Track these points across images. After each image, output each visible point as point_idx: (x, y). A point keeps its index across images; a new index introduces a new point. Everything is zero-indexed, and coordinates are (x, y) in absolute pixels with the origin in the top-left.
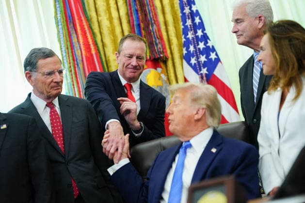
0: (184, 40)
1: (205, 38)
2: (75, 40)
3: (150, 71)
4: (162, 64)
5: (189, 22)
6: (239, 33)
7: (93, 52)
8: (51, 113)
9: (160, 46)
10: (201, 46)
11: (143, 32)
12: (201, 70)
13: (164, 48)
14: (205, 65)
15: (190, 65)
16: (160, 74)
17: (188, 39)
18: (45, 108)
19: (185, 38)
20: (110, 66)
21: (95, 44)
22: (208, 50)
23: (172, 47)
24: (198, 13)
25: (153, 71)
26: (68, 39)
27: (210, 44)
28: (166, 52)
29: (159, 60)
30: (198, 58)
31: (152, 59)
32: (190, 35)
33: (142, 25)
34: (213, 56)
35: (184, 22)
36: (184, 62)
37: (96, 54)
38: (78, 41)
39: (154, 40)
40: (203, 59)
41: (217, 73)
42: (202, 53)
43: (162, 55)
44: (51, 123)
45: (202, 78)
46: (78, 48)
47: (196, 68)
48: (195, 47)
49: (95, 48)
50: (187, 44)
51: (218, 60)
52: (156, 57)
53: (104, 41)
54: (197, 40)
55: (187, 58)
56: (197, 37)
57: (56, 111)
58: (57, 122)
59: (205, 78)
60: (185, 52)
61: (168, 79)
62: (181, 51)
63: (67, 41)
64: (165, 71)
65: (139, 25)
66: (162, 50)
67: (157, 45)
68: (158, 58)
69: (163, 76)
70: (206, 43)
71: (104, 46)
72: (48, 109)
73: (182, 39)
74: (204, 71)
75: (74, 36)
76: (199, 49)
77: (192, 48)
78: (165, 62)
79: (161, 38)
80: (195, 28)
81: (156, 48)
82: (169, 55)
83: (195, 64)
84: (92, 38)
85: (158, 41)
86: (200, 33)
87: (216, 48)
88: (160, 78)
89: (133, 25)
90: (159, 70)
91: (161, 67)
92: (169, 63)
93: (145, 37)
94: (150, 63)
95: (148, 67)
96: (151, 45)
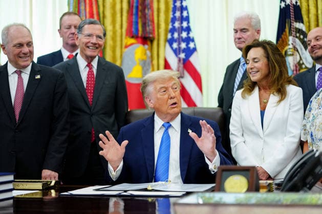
0: (171, 27)
1: (188, 29)
2: (82, 8)
3: (139, 46)
4: (149, 43)
5: (178, 14)
6: (242, 40)
8: (89, 72)
9: (151, 27)
10: (184, 35)
11: (140, 14)
12: (179, 54)
13: (154, 30)
14: (184, 51)
15: (172, 48)
16: (146, 50)
17: (174, 27)
18: (86, 67)
19: (172, 25)
22: (189, 40)
24: (186, 9)
25: (141, 46)
26: (77, 6)
27: (191, 35)
28: (154, 34)
29: (148, 39)
30: (179, 44)
31: (142, 37)
32: (177, 25)
33: (140, 8)
34: (192, 45)
35: (174, 12)
36: (168, 45)
38: (85, 9)
39: (147, 21)
40: (183, 45)
41: (193, 59)
42: (184, 40)
43: (151, 36)
44: (87, 81)
45: (180, 60)
46: (84, 15)
47: (176, 52)
48: (179, 35)
50: (173, 31)
51: (195, 49)
52: (146, 36)
53: (105, 13)
54: (182, 29)
55: (171, 42)
56: (182, 27)
57: (93, 71)
58: (91, 81)
59: (182, 62)
60: (169, 37)
61: (152, 56)
62: (166, 35)
63: (76, 7)
64: (150, 48)
65: (137, 7)
66: (152, 31)
67: (149, 26)
68: (148, 37)
69: (148, 53)
70: (188, 33)
71: (104, 17)
72: (88, 69)
73: (169, 25)
74: (182, 56)
75: (82, 4)
76: (182, 37)
77: (176, 35)
78: (152, 41)
79: (153, 22)
80: (182, 19)
81: (147, 28)
82: (156, 37)
83: (176, 49)
84: (96, 9)
85: (150, 23)
86: (185, 24)
87: (196, 40)
88: (145, 54)
89: (133, 6)
90: (146, 46)
91: (148, 45)
92: (155, 43)
93: (141, 18)
94: (140, 40)
95: (138, 43)
96: (144, 25)
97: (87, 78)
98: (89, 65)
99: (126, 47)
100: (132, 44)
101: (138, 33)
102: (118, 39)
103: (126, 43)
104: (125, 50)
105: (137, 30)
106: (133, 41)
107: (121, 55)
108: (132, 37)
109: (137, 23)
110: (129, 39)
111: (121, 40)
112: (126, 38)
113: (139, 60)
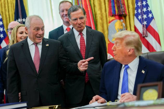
0: (136, 6)
1: (147, 6)
2: (80, 2)
3: (117, 21)
4: (123, 18)
7: (89, 9)
9: (123, 8)
10: (145, 10)
11: (115, 1)
12: (143, 22)
13: (125, 10)
14: (146, 20)
15: (138, 19)
16: (122, 23)
17: (138, 6)
19: (137, 5)
20: (97, 17)
21: (90, 5)
22: (148, 12)
23: (129, 9)
25: (118, 21)
27: (149, 9)
28: (126, 12)
29: (122, 16)
30: (142, 16)
31: (118, 15)
32: (139, 4)
34: (150, 16)
37: (90, 10)
38: (82, 3)
39: (120, 5)
40: (145, 16)
41: (151, 24)
42: (145, 13)
43: (124, 13)
45: (144, 26)
47: (141, 21)
48: (141, 10)
49: (90, 8)
50: (137, 8)
51: (153, 18)
52: (121, 14)
53: (95, 4)
54: (143, 6)
55: (137, 15)
56: (143, 5)
59: (145, 27)
60: (136, 12)
61: (126, 26)
62: (134, 11)
63: (76, 3)
64: (125, 21)
66: (124, 10)
67: (122, 7)
68: (122, 15)
69: (124, 24)
70: (147, 8)
71: (94, 6)
72: (80, 36)
73: (134, 5)
74: (145, 23)
75: (80, 0)
76: (143, 11)
77: (140, 11)
78: (125, 17)
79: (124, 4)
80: (142, 0)
81: (121, 9)
82: (128, 14)
83: (141, 19)
84: (89, 2)
85: (122, 6)
86: (144, 3)
87: (152, 11)
88: (122, 25)
90: (122, 20)
91: (123, 19)
92: (127, 17)
93: (116, 3)
94: (117, 17)
95: (116, 19)
96: (119, 7)
97: (80, 42)
98: (81, 34)
99: (110, 22)
100: (112, 20)
101: (115, 13)
102: (105, 18)
103: (109, 20)
104: (109, 24)
105: (115, 11)
106: (113, 18)
107: (108, 28)
108: (112, 16)
109: (114, 7)
110: (110, 17)
111: (107, 19)
112: (109, 17)
113: (118, 29)
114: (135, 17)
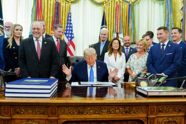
1: (72, 31)
5: (69, 25)
8: (57, 42)
10: (70, 32)
14: (70, 37)
15: (66, 36)
22: (72, 34)
24: (72, 24)
27: (73, 32)
32: (68, 28)
34: (73, 36)
35: (68, 25)
40: (70, 35)
41: (73, 40)
45: (69, 40)
47: (68, 37)
50: (67, 30)
51: (73, 37)
55: (66, 34)
62: (65, 31)
65: (56, 21)
70: (72, 32)
77: (68, 32)
80: (70, 27)
86: (71, 29)
87: (74, 34)
98: (57, 40)
99: (51, 34)
110: (52, 31)
114: (64, 34)
